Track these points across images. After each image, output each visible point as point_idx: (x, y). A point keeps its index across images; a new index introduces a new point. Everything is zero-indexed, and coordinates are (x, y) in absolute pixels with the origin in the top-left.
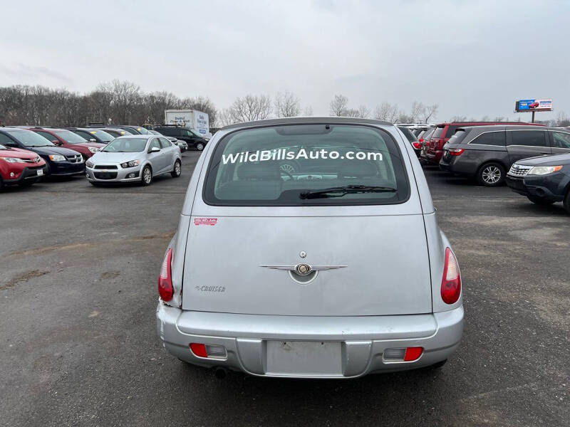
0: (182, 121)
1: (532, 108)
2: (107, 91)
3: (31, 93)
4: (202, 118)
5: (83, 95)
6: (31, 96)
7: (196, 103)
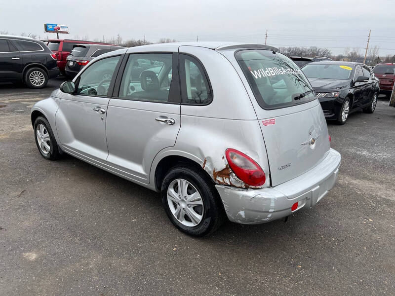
1: (56, 30)
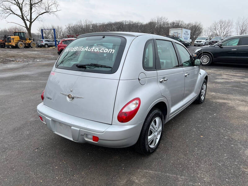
0: (177, 33)
2: (154, 21)
3: (127, 23)
4: (187, 32)
5: (146, 23)
6: (127, 25)
7: (193, 25)
